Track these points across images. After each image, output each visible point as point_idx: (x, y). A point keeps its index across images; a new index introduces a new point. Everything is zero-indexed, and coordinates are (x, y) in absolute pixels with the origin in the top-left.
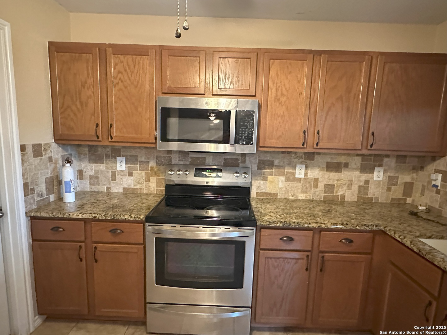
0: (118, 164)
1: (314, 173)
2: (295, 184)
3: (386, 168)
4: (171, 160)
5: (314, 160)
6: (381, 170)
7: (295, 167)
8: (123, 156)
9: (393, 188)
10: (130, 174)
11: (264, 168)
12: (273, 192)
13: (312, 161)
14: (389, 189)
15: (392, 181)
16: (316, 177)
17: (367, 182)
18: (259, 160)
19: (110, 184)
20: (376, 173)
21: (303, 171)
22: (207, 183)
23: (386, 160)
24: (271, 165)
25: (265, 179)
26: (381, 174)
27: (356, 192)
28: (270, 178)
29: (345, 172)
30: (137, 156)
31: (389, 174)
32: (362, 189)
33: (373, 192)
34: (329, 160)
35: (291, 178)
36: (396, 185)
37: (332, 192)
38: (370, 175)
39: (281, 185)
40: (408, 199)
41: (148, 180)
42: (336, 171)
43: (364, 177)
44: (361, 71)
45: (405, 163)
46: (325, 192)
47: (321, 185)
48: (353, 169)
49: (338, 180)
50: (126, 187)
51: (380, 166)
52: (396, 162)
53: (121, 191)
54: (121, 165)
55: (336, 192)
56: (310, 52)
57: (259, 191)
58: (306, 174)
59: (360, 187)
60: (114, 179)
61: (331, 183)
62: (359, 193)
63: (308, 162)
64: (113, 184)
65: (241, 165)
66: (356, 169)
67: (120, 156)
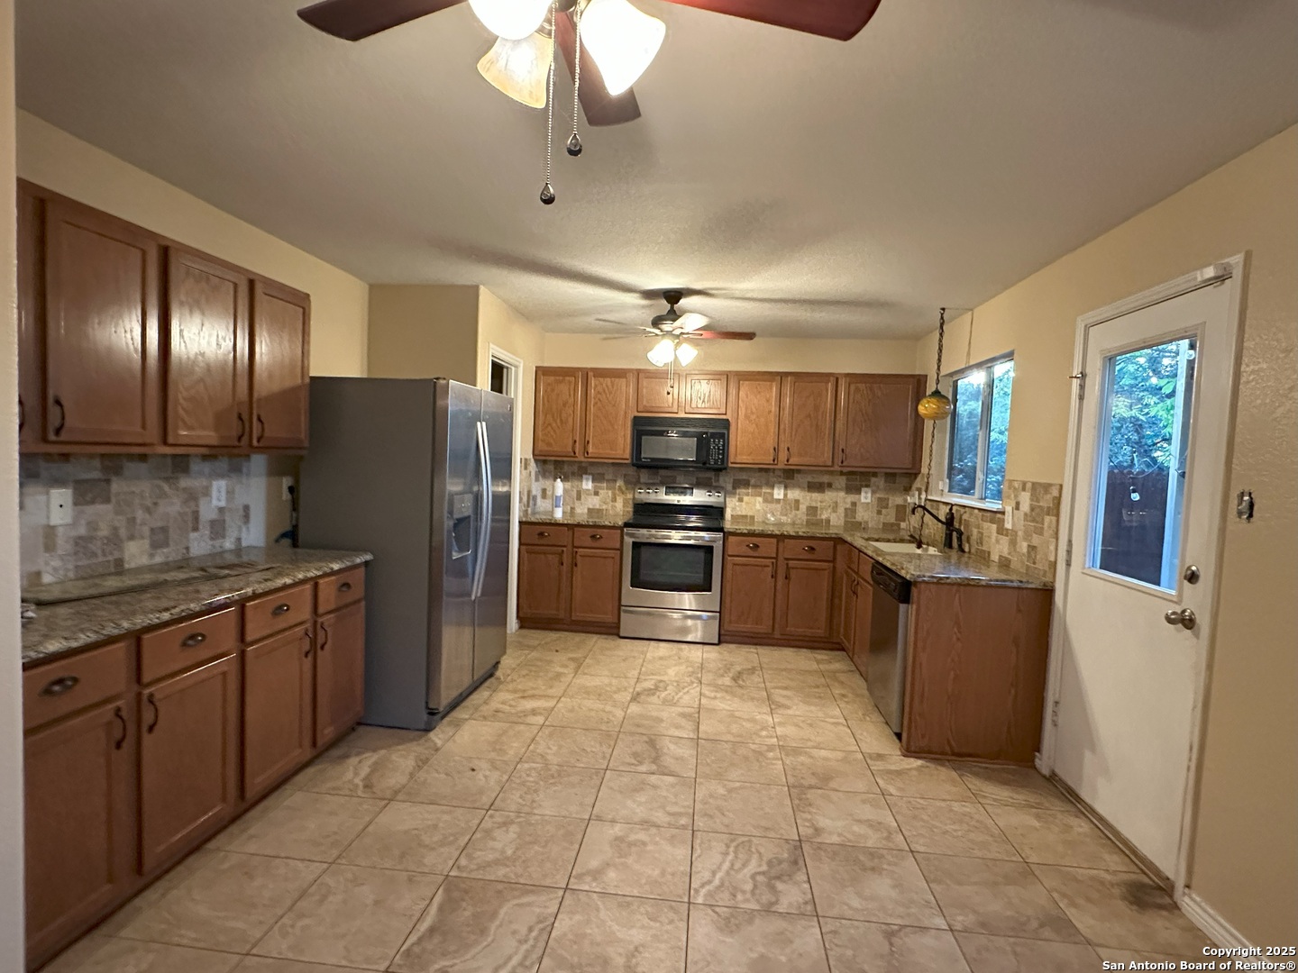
0: (584, 483)
1: (794, 494)
2: (774, 506)
3: (874, 488)
4: (639, 478)
5: (793, 479)
6: (869, 490)
7: (773, 487)
8: (589, 474)
9: (884, 511)
10: (596, 493)
11: (739, 488)
12: (750, 514)
13: (792, 481)
14: (879, 513)
15: (882, 504)
16: (797, 498)
17: (854, 504)
18: (734, 480)
19: (574, 503)
20: (863, 494)
21: (782, 491)
22: (678, 501)
23: (873, 479)
24: (746, 484)
25: (741, 500)
26: (869, 495)
27: (843, 515)
28: (746, 499)
29: (830, 493)
30: (604, 474)
31: (878, 495)
32: (849, 512)
33: (861, 515)
34: (810, 480)
35: (769, 500)
36: (886, 507)
37: (816, 516)
38: (857, 496)
39: (758, 507)
40: (902, 523)
41: (614, 500)
42: (819, 492)
43: (851, 498)
44: (827, 390)
45: (894, 483)
46: (807, 515)
47: (803, 507)
48: (837, 490)
49: (821, 502)
50: (591, 507)
51: (867, 486)
52: (886, 481)
53: (586, 511)
54: (588, 484)
55: (820, 515)
56: (778, 373)
57: (734, 513)
58: (785, 495)
59: (846, 509)
60: (579, 498)
61: (814, 504)
62: (846, 516)
63: (788, 481)
64: (577, 504)
65: (714, 484)
66: (841, 490)
67: (586, 474)
